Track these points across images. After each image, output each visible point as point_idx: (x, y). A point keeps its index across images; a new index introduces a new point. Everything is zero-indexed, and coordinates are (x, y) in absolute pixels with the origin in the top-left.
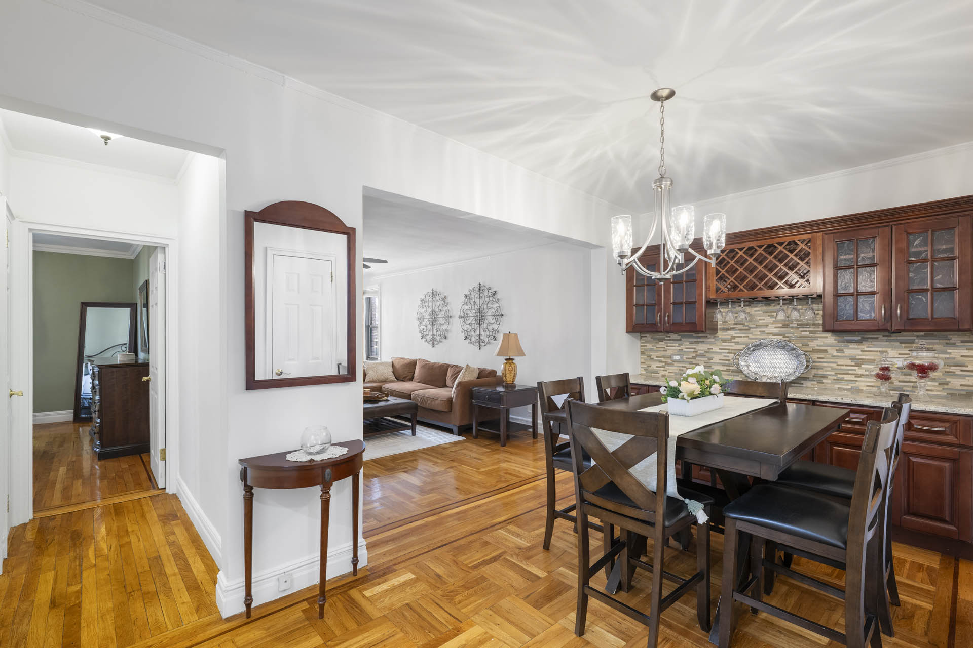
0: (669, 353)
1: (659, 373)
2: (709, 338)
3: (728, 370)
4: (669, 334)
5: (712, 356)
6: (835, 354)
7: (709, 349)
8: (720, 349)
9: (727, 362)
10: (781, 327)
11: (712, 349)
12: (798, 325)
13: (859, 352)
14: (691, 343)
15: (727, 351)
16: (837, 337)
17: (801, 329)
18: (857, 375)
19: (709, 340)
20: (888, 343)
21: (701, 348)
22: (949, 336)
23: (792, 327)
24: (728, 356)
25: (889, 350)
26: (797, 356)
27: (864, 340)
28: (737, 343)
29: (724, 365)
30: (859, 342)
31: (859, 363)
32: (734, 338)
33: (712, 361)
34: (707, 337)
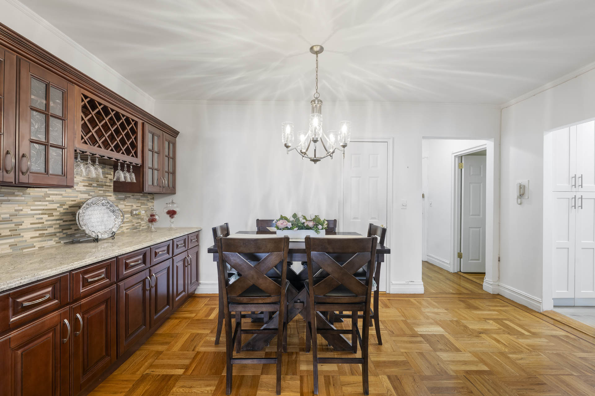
2: (17, 196)
3: (41, 235)
5: (22, 220)
7: (16, 210)
8: (32, 210)
9: (40, 225)
10: (87, 186)
11: (22, 210)
12: (97, 185)
15: (40, 212)
16: (116, 196)
17: (99, 189)
19: (17, 198)
21: (5, 209)
23: (94, 186)
24: (42, 218)
26: (114, 212)
28: (52, 202)
29: (37, 230)
33: (21, 227)
34: (13, 194)
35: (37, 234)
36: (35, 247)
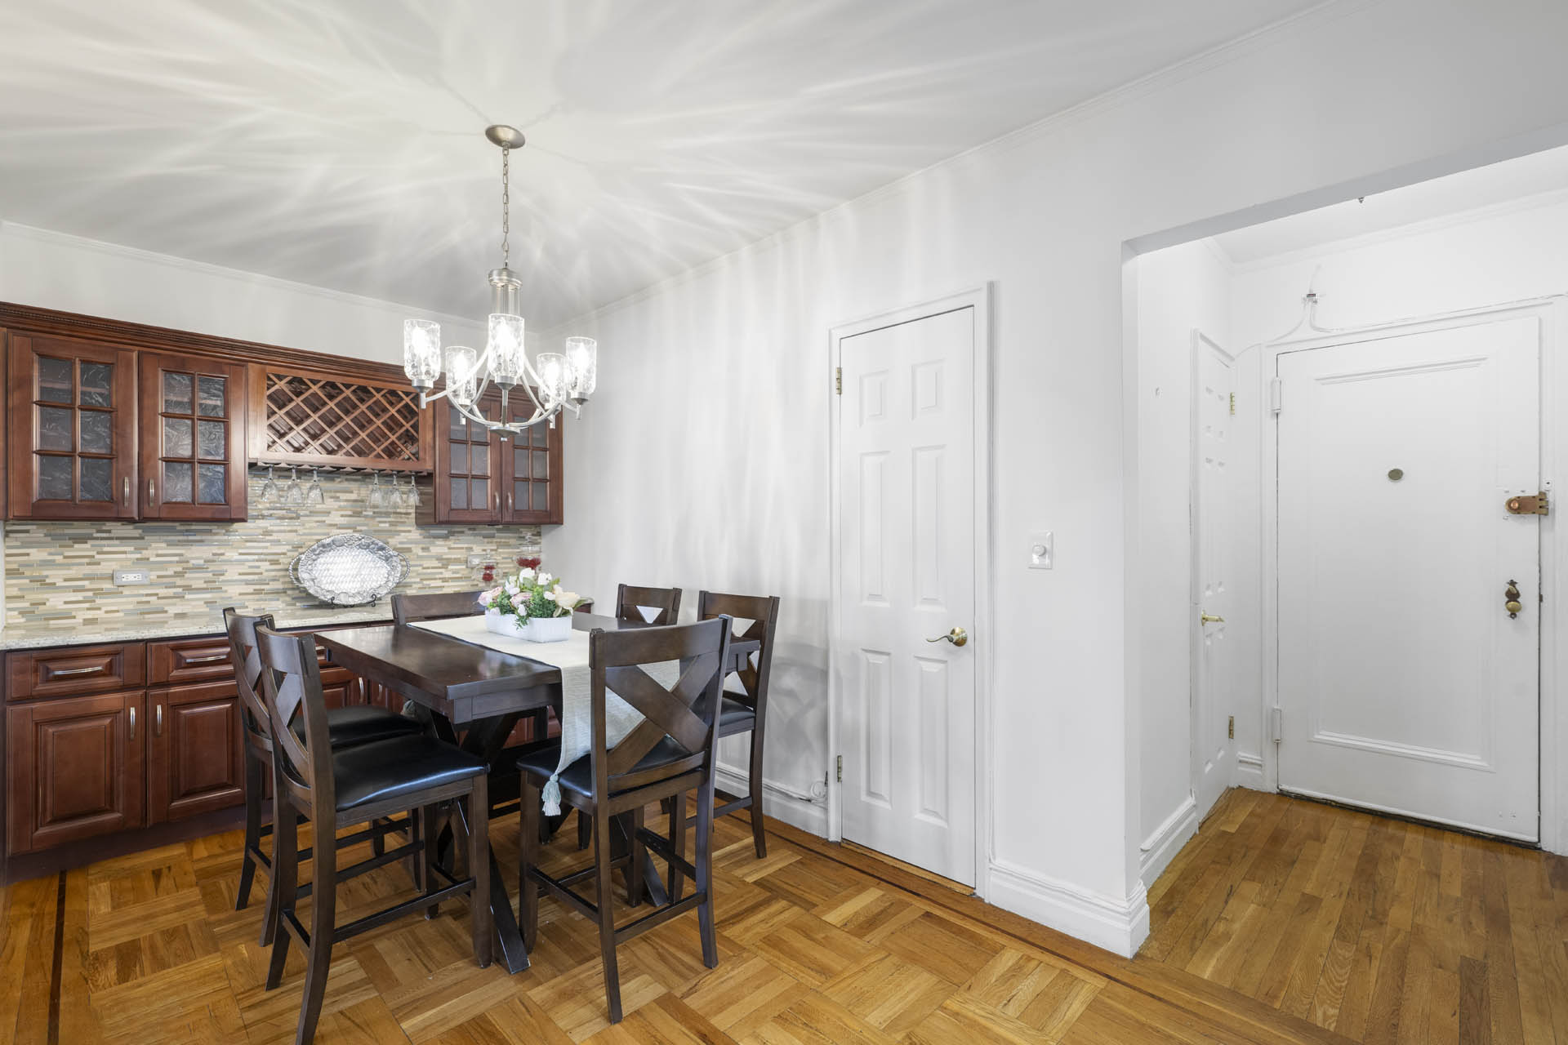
0: (106, 568)
1: (74, 617)
2: (216, 534)
3: (258, 592)
4: (109, 525)
5: (225, 568)
6: (421, 553)
7: (214, 554)
8: (241, 554)
9: (256, 577)
10: (350, 516)
11: (223, 554)
12: (374, 513)
13: (446, 550)
14: (170, 544)
15: (256, 557)
16: (423, 531)
17: (378, 519)
18: (444, 580)
19: (216, 538)
20: (472, 538)
21: (197, 553)
22: (521, 530)
23: (366, 516)
24: (258, 567)
25: (474, 547)
26: (387, 559)
27: (452, 533)
29: (248, 583)
30: (446, 537)
31: (445, 563)
32: (267, 533)
33: (222, 578)
34: (210, 532)
35: (250, 589)
36: (247, 607)
